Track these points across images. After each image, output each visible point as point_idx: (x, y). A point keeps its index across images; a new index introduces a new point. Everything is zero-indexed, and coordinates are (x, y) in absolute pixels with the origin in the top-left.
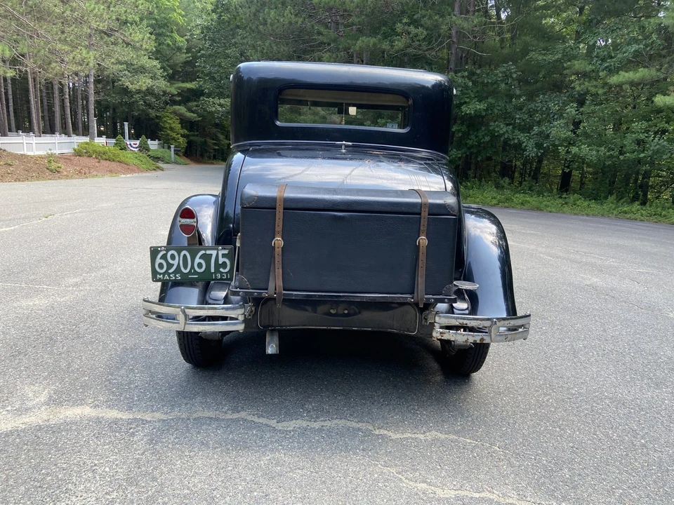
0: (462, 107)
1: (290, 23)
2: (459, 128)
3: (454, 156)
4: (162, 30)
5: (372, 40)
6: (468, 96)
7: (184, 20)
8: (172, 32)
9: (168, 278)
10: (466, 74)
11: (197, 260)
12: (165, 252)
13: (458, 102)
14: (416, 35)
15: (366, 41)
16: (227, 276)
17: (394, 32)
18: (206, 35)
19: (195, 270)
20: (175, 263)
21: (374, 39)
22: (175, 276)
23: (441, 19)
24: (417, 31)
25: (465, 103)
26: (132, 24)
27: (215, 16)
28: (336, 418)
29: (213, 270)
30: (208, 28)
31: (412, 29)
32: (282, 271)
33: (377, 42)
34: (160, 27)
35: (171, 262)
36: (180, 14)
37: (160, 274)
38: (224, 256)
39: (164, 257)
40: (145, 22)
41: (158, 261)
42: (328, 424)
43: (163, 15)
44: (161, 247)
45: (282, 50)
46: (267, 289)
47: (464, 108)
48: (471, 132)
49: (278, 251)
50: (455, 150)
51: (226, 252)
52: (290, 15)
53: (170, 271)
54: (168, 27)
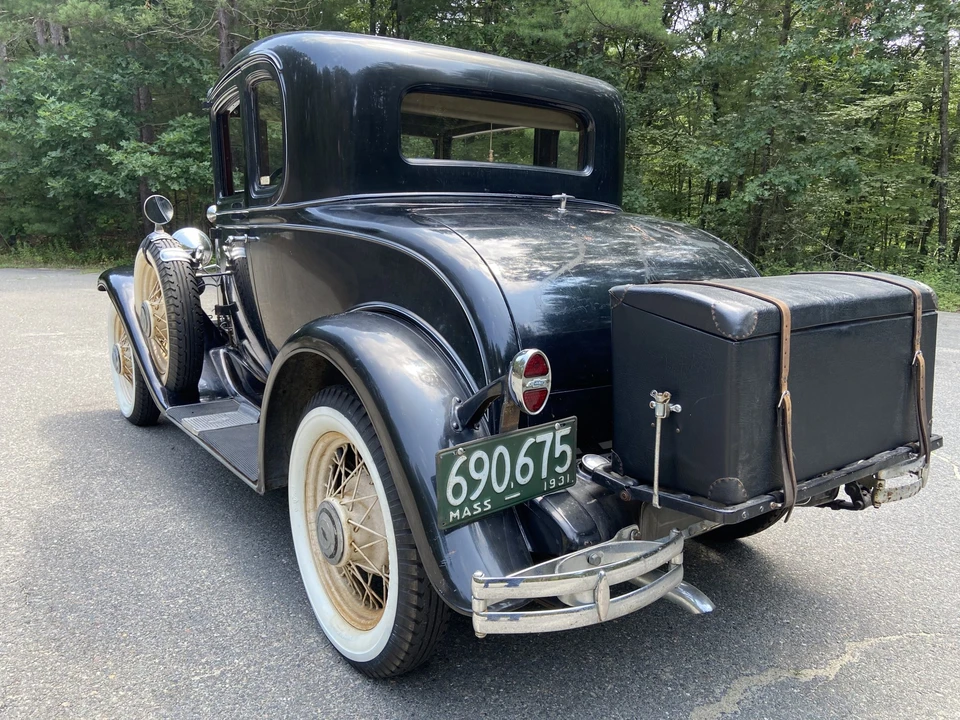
9: (469, 514)
11: (522, 460)
12: (464, 458)
16: (566, 479)
19: (516, 483)
20: (482, 476)
22: (482, 506)
29: (544, 474)
35: (475, 475)
37: (454, 509)
38: (564, 439)
41: (453, 479)
51: (566, 431)
53: (473, 498)
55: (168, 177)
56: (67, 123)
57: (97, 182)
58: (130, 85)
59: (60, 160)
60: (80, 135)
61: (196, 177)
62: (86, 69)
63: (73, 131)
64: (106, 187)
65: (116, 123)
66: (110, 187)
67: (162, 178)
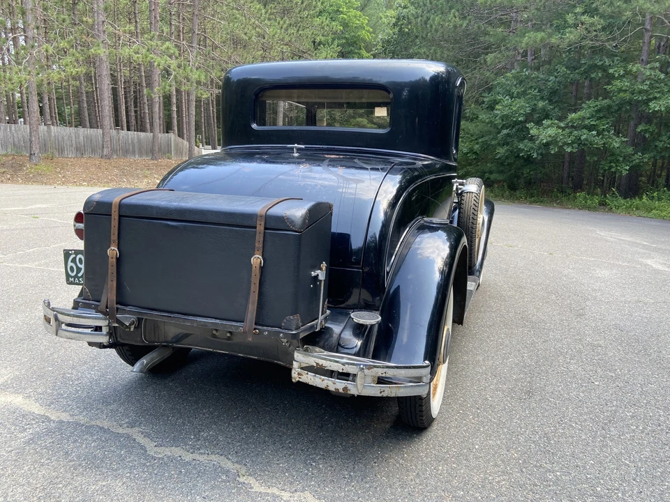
0: (650, 104)
1: (455, 27)
2: (646, 128)
3: (637, 161)
4: (351, 48)
5: (540, 35)
6: (659, 90)
7: (372, 36)
8: (360, 49)
9: (78, 281)
10: (657, 64)
12: (74, 256)
13: (645, 98)
14: (592, 24)
15: (533, 36)
17: (566, 25)
18: (386, 48)
21: (543, 34)
23: (625, 5)
24: (592, 20)
25: (655, 98)
26: (324, 45)
27: (396, 30)
28: (218, 453)
30: (388, 41)
31: (585, 18)
32: (117, 283)
33: (546, 36)
34: (350, 45)
36: (368, 31)
37: (72, 277)
39: (74, 261)
40: (336, 42)
41: (70, 264)
42: (201, 458)
43: (353, 34)
44: (71, 250)
45: (446, 55)
46: (99, 301)
47: (652, 105)
48: (663, 133)
49: (113, 261)
50: (640, 154)
52: (454, 18)
53: (79, 275)
54: (357, 44)
55: (565, 144)
56: (512, 112)
57: (523, 148)
58: (560, 83)
59: (508, 135)
60: (517, 119)
61: (586, 142)
62: (533, 76)
63: (514, 117)
64: (527, 151)
65: (544, 109)
66: (529, 151)
67: (560, 144)
